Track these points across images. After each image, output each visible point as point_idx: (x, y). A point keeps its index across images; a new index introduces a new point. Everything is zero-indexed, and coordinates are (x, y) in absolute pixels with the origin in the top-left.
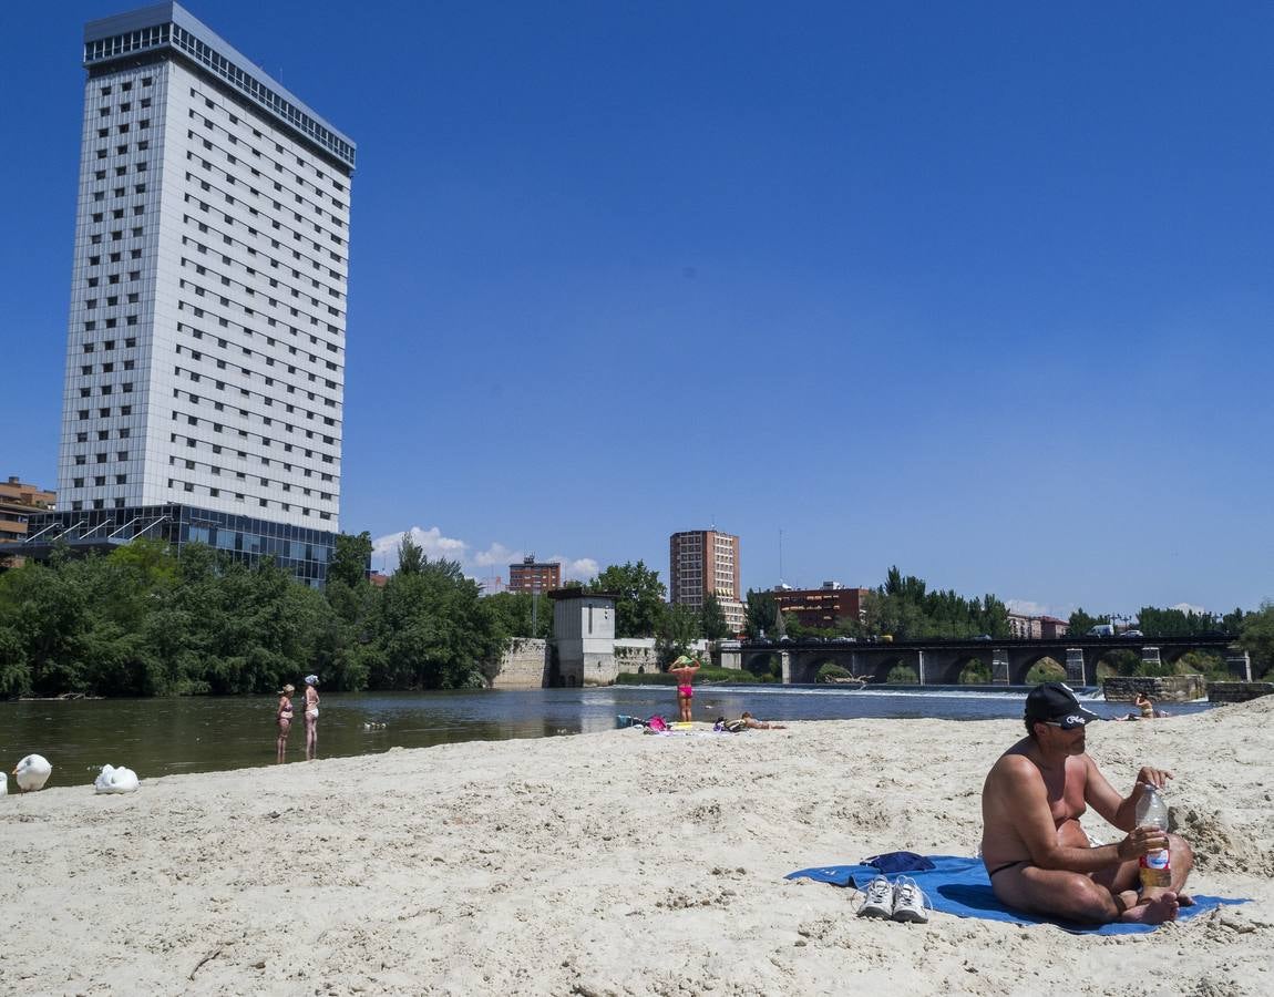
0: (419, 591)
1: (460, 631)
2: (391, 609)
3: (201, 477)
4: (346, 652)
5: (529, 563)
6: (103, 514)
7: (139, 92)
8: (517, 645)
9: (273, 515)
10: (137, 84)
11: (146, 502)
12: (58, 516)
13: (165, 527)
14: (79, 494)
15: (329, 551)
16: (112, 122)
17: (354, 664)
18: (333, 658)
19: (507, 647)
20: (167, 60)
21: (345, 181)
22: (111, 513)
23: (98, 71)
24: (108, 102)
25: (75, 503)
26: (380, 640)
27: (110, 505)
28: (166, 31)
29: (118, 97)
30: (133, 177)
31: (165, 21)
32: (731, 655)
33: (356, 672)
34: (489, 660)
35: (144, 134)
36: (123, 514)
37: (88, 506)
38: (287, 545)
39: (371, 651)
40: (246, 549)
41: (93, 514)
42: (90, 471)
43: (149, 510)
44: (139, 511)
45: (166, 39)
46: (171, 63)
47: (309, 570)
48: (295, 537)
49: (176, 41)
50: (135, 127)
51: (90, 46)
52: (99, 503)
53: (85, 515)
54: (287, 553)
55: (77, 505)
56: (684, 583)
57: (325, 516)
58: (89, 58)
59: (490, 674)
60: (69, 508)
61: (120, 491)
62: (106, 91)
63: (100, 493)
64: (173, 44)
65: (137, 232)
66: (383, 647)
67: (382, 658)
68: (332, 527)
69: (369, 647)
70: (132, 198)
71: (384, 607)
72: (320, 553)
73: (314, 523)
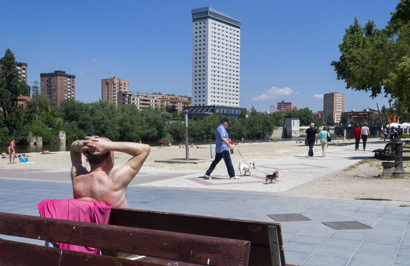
0: (256, 119)
1: (264, 127)
2: (251, 123)
3: (216, 99)
4: (244, 132)
5: (283, 102)
6: (200, 107)
7: (203, 25)
8: (277, 128)
9: (228, 105)
10: (202, 23)
11: (208, 105)
12: (192, 107)
13: (212, 109)
14: (196, 103)
15: (238, 111)
16: (198, 30)
17: (245, 134)
18: (241, 133)
19: (275, 129)
20: (208, 19)
21: (239, 30)
22: (202, 106)
23: (194, 20)
24: (197, 26)
25: (195, 105)
26: (249, 129)
27: (202, 105)
28: (208, 13)
29: (199, 25)
30: (202, 42)
31: (207, 10)
32: (332, 130)
33: (245, 135)
34: (270, 131)
35: (204, 34)
36: (204, 107)
37: (198, 105)
38: (231, 111)
39: (247, 131)
40: (225, 112)
41: (199, 107)
42: (198, 99)
43: (209, 106)
44: (207, 106)
45: (208, 14)
46: (209, 19)
47: (235, 115)
48: (232, 109)
49: (209, 14)
50: (202, 32)
51: (193, 14)
52: (200, 105)
53: (197, 107)
54: (231, 112)
55: (196, 105)
56: (327, 108)
57: (237, 103)
58: (193, 17)
59: (270, 135)
60: (194, 105)
61: (204, 103)
62: (196, 24)
63: (200, 103)
64: (209, 15)
65: (204, 53)
66: (250, 130)
67: (250, 133)
68: (238, 106)
69: (248, 131)
70: (202, 47)
71: (250, 122)
72: (237, 112)
73: (235, 105)
